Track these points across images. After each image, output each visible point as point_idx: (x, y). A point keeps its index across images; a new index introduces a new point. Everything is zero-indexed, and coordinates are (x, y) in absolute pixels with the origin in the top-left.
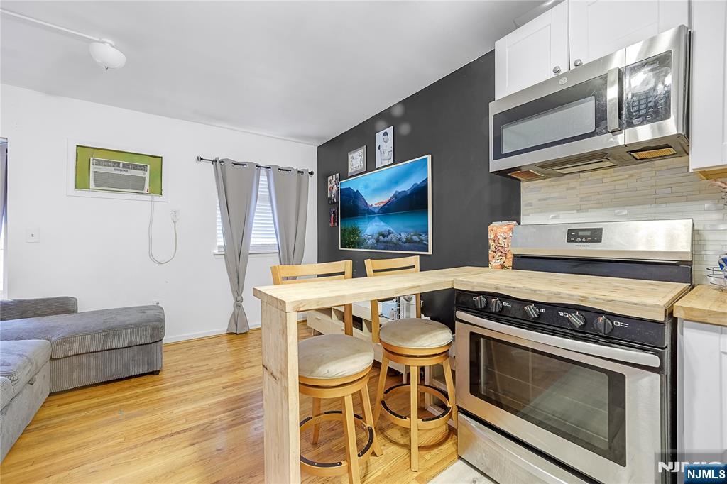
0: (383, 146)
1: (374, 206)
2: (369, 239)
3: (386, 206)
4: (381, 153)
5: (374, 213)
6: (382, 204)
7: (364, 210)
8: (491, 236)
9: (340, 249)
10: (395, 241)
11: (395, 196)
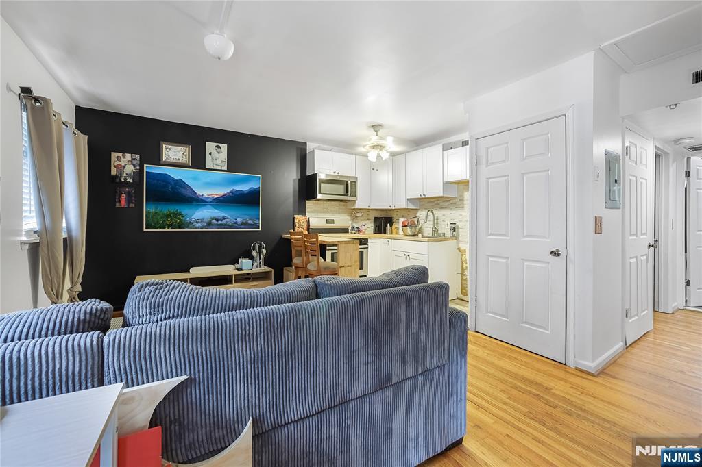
0: (215, 154)
1: (206, 195)
2: (197, 222)
3: (221, 198)
4: (213, 159)
5: (205, 201)
6: (216, 196)
7: (191, 198)
8: (296, 221)
9: (145, 230)
10: (231, 224)
11: (232, 192)
